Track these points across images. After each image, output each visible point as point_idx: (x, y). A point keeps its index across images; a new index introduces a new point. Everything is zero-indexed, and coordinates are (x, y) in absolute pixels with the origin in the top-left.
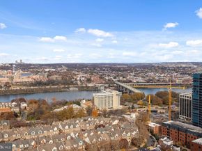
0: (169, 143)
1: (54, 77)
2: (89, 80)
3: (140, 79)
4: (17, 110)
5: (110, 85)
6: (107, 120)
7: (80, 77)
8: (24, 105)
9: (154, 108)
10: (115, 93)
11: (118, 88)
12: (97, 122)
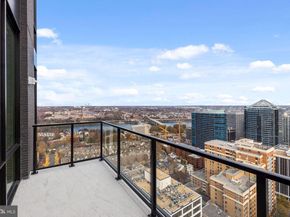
0: (174, 156)
1: (109, 115)
2: (132, 117)
3: (165, 116)
4: (82, 136)
5: (146, 120)
6: (137, 143)
7: (126, 115)
8: (87, 133)
9: (170, 135)
10: (146, 125)
11: (150, 123)
12: (131, 144)
